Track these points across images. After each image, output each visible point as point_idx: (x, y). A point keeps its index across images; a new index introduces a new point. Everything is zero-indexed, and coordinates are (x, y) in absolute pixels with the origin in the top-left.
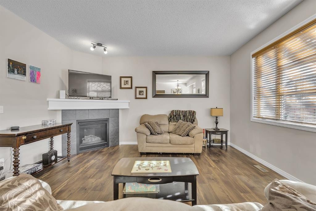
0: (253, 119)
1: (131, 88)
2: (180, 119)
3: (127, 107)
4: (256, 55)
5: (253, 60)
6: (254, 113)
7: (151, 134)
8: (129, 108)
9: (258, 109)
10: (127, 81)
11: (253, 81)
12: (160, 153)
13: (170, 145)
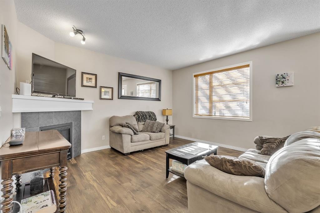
0: (194, 116)
1: (96, 87)
2: (147, 119)
3: (91, 109)
4: (195, 76)
5: (194, 79)
6: (195, 112)
7: (135, 134)
8: (92, 109)
9: (197, 110)
10: (90, 79)
11: (195, 92)
12: (141, 150)
13: (150, 141)
